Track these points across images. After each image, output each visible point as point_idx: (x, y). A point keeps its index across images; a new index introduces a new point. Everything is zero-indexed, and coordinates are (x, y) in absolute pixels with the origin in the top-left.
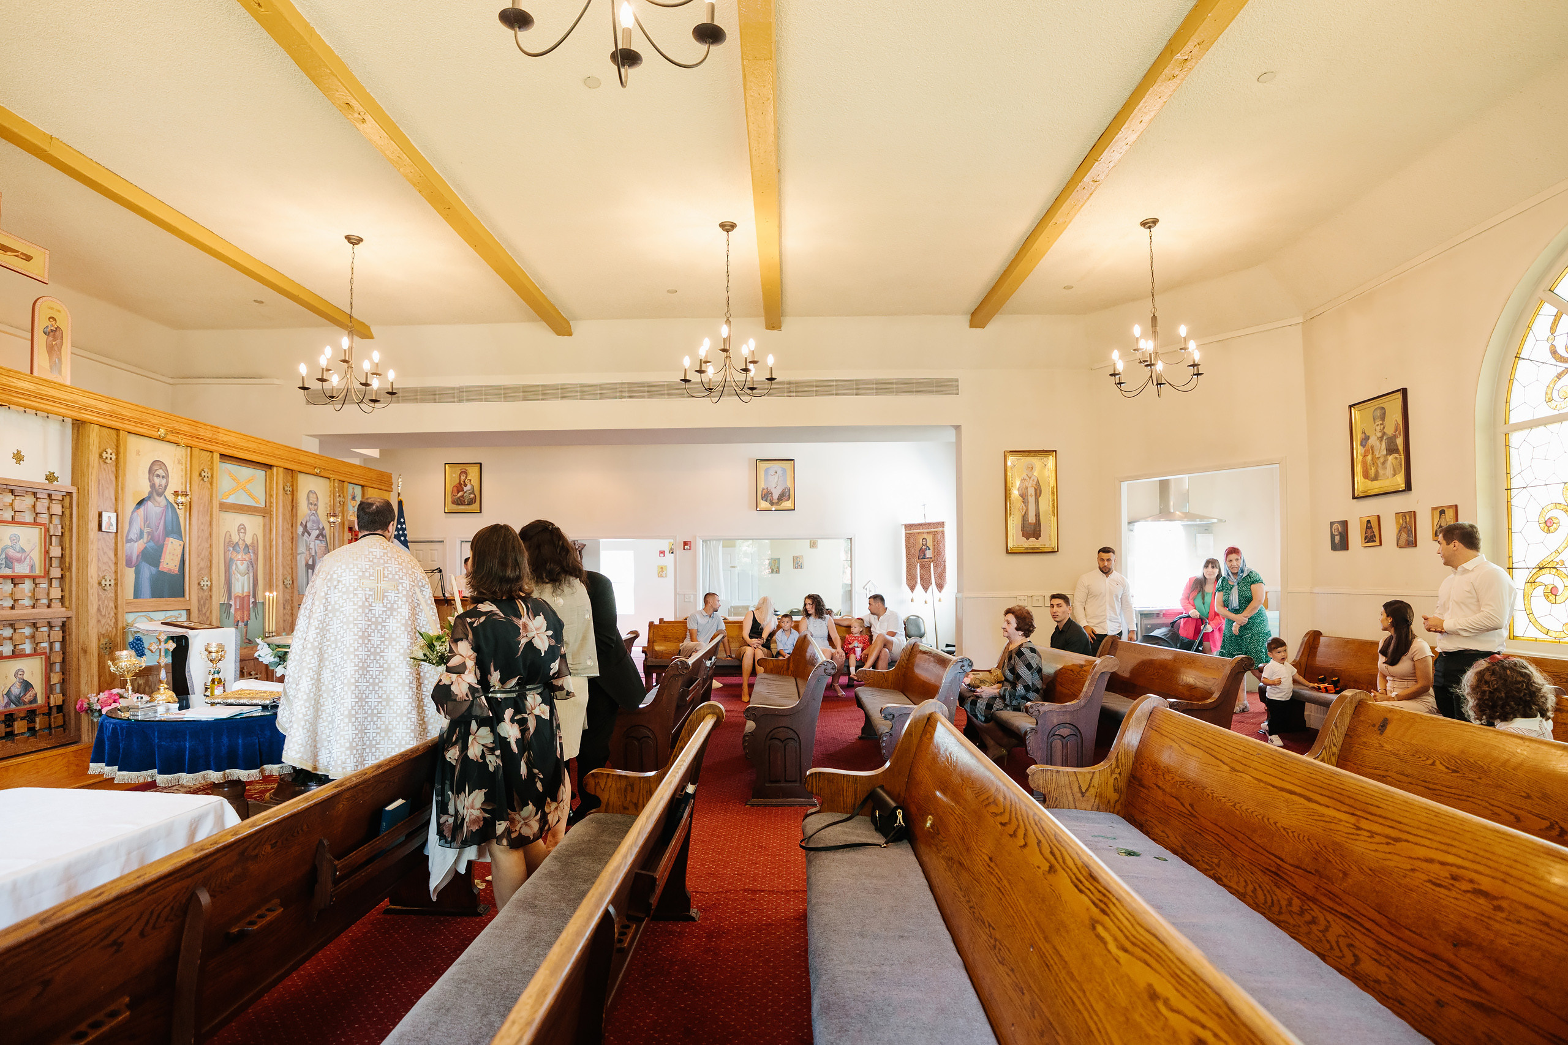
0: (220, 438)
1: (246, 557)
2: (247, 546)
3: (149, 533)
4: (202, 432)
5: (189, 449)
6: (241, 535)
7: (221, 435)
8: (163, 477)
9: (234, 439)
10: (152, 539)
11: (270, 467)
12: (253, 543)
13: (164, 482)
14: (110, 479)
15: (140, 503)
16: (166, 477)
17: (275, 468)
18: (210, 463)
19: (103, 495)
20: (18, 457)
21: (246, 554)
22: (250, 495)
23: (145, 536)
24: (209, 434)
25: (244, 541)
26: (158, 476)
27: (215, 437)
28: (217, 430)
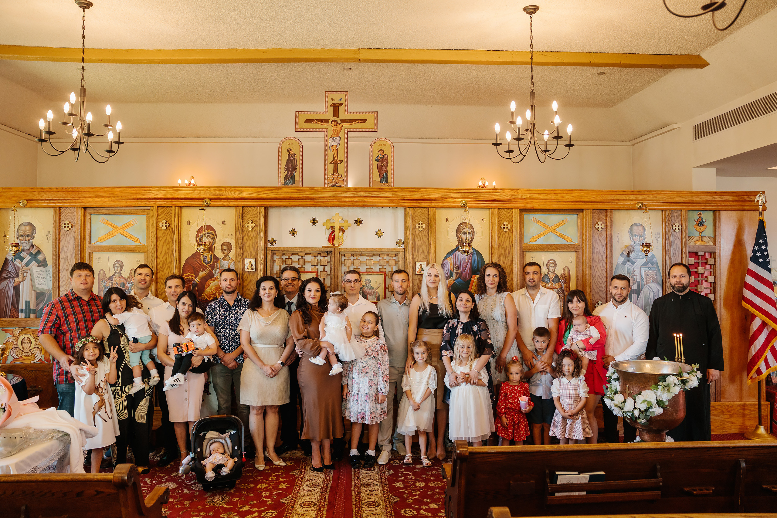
0: (520, 197)
1: (557, 286)
2: (557, 277)
3: (457, 273)
4: (501, 196)
5: (491, 210)
6: (551, 268)
7: (520, 195)
8: (469, 233)
9: (534, 196)
10: (460, 276)
11: (582, 211)
12: (564, 273)
13: (469, 237)
14: (423, 240)
15: (450, 253)
16: (473, 232)
17: (585, 211)
18: (511, 217)
19: (418, 251)
20: (379, 234)
21: (555, 283)
22: (560, 236)
23: (454, 275)
24: (508, 197)
25: (554, 273)
26: (465, 233)
27: (514, 197)
28: (517, 192)
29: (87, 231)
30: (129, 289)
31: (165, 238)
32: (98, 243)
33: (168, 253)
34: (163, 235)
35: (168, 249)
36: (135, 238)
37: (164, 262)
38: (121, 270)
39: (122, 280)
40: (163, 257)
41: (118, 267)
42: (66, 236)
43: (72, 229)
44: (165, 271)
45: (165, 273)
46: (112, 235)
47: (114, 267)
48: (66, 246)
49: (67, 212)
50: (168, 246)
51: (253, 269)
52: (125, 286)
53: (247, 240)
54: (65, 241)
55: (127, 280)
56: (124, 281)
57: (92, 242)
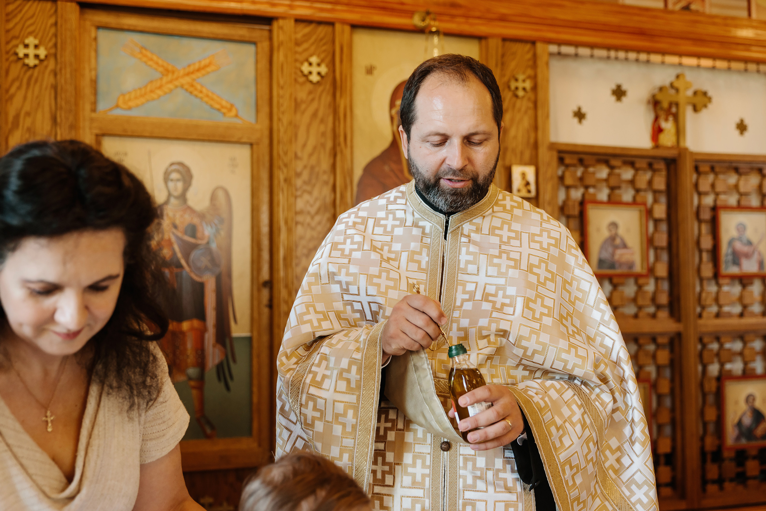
29: (88, 75)
30: (208, 243)
31: (315, 105)
32: (118, 112)
33: (323, 145)
34: (311, 97)
35: (323, 134)
36: (224, 103)
37: (312, 168)
38: (185, 190)
39: (188, 218)
40: (311, 155)
41: (178, 180)
42: (28, 84)
43: (45, 63)
44: (316, 193)
45: (317, 199)
46: (159, 92)
47: (166, 179)
48: (28, 114)
49: (31, 13)
50: (322, 128)
51: (529, 191)
52: (199, 235)
53: (512, 120)
54: (25, 98)
55: (202, 216)
56: (196, 221)
57: (102, 106)
